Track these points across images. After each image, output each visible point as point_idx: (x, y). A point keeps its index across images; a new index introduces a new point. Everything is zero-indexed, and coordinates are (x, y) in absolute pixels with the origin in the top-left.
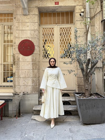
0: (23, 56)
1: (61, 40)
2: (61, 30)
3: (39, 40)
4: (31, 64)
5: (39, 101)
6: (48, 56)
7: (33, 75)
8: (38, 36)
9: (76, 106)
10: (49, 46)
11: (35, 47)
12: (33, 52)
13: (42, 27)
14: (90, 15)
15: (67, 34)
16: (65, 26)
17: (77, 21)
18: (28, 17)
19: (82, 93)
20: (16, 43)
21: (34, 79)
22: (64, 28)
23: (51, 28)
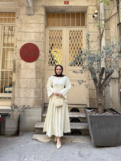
0: (26, 62)
1: (70, 45)
2: (71, 34)
3: (44, 44)
4: (35, 72)
5: (42, 117)
6: (54, 63)
7: (36, 85)
8: (44, 39)
9: (87, 124)
10: (56, 52)
11: (40, 52)
12: (38, 58)
13: (49, 30)
14: (105, 17)
15: (77, 38)
16: (75, 29)
17: (90, 23)
18: (33, 17)
19: (94, 109)
20: (17, 47)
21: (38, 90)
22: (74, 31)
23: (58, 31)
